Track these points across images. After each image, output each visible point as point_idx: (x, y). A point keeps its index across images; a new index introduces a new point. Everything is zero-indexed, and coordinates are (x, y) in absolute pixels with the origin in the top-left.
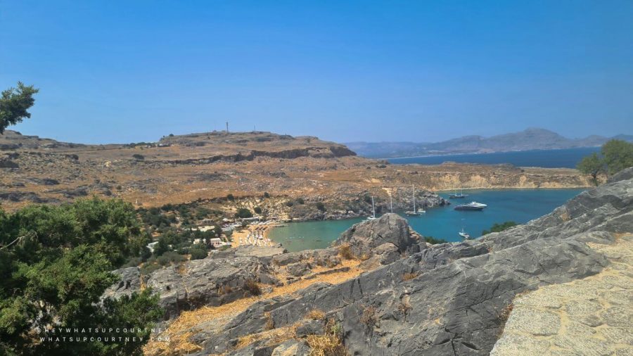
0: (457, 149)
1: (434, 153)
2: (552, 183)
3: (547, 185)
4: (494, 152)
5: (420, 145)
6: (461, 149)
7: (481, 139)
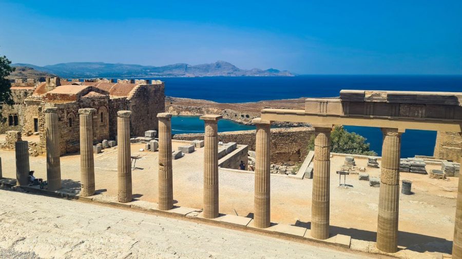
0: (171, 73)
1: (154, 75)
2: (186, 112)
3: (184, 113)
4: (194, 76)
5: (146, 68)
6: (173, 73)
7: (188, 66)
